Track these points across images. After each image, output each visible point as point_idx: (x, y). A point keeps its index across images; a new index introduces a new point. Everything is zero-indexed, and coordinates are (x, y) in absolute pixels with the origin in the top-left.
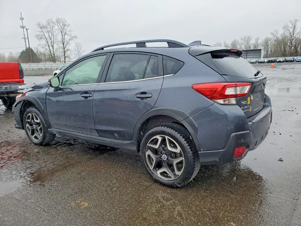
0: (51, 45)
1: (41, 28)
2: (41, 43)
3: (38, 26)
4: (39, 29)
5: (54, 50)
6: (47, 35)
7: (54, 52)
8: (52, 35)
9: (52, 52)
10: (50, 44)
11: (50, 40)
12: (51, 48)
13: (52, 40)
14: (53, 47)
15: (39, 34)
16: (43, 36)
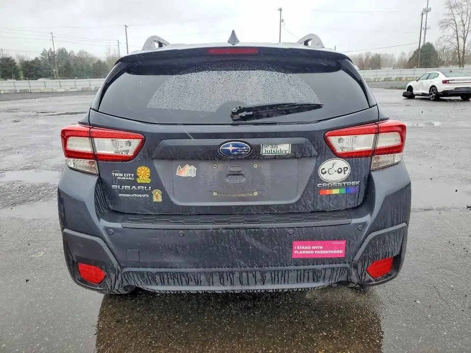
0: (463, 36)
1: (451, 8)
2: (446, 34)
3: (447, 6)
4: (448, 11)
5: (466, 46)
6: (458, 19)
7: (464, 47)
8: (468, 18)
9: (461, 48)
10: (460, 33)
11: (462, 28)
12: (461, 41)
13: (466, 27)
14: (465, 39)
15: (445, 20)
16: (453, 21)
